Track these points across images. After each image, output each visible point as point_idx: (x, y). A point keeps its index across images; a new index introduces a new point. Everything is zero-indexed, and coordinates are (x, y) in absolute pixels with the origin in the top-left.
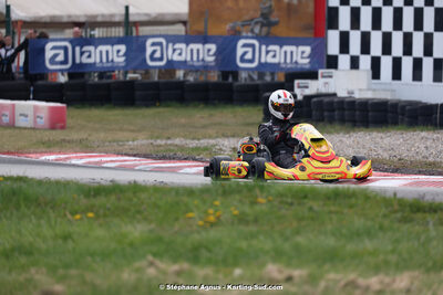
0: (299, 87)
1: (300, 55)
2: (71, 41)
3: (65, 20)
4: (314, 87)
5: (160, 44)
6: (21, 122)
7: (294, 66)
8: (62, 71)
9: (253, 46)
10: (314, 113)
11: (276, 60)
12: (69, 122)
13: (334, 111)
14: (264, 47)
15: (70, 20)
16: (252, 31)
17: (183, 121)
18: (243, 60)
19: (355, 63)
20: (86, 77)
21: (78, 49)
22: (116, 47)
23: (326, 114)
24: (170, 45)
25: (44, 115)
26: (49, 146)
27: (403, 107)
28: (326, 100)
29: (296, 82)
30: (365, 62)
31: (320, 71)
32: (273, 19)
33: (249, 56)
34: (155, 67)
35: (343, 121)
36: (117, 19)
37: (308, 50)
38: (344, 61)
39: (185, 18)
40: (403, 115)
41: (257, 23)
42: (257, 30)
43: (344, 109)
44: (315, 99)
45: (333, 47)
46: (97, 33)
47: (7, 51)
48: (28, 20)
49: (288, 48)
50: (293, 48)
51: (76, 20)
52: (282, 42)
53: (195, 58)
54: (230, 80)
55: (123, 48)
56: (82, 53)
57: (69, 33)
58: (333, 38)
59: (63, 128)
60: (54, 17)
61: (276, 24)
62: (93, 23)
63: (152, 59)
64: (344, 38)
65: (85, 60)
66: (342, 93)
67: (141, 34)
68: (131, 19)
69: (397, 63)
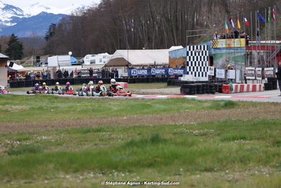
1: (181, 72)
4: (182, 79)
5: (154, 70)
9: (172, 70)
11: (176, 73)
14: (174, 70)
18: (170, 73)
19: (192, 73)
21: (138, 71)
22: (145, 71)
24: (156, 70)
29: (179, 77)
30: (194, 73)
31: (184, 75)
36: (153, 64)
37: (183, 70)
38: (190, 73)
45: (188, 70)
50: (180, 70)
53: (161, 73)
55: (147, 71)
58: (188, 67)
63: (153, 73)
64: (190, 68)
65: (139, 73)
69: (202, 73)
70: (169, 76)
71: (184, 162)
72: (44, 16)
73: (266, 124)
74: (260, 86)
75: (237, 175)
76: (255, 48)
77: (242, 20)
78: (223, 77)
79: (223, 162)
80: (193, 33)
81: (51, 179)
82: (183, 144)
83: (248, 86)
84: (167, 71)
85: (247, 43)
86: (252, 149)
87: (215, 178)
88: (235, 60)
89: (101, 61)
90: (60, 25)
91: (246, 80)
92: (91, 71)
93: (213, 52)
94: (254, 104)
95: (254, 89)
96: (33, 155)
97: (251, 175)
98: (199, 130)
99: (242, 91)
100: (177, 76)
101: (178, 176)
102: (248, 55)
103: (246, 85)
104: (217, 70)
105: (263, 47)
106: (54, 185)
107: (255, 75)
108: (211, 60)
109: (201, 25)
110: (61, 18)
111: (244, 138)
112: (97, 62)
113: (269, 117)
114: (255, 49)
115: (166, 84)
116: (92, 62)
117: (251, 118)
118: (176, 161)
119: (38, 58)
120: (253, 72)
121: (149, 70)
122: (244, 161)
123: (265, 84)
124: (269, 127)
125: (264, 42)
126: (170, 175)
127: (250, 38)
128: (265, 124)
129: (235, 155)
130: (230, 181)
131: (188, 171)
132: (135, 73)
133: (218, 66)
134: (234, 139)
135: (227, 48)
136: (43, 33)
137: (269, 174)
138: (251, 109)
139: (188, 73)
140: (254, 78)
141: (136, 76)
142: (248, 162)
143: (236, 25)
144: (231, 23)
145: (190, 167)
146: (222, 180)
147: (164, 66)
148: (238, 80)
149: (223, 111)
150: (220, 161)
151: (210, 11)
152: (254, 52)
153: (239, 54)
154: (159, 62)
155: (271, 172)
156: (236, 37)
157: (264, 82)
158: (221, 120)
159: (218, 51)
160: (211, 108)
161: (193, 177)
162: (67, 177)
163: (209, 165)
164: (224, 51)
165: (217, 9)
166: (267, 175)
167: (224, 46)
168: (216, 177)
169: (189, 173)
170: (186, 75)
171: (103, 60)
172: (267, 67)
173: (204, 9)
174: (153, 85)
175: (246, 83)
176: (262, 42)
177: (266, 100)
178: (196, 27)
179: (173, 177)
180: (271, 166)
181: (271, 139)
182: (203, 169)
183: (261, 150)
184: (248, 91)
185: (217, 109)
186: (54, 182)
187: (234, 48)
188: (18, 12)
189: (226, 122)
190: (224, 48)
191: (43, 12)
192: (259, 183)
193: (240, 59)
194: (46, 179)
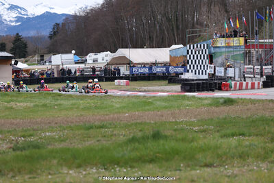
1: (181, 70)
5: (155, 68)
6: (121, 84)
9: (172, 68)
11: (177, 71)
14: (174, 68)
18: (171, 71)
19: (192, 71)
21: (139, 69)
24: (157, 68)
25: (125, 83)
29: (179, 75)
30: (194, 71)
31: (183, 73)
36: (153, 63)
38: (190, 71)
45: (188, 68)
55: (148, 69)
58: (188, 66)
59: (129, 85)
63: (154, 71)
64: (190, 66)
69: (202, 71)
70: (169, 73)
71: (185, 158)
72: (47, 16)
73: (265, 121)
74: (259, 83)
75: (236, 170)
76: (253, 46)
77: (240, 20)
78: (222, 74)
79: (222, 158)
80: (193, 32)
81: (55, 174)
82: (183, 140)
83: (247, 84)
84: (167, 70)
85: (246, 41)
86: (250, 145)
87: (215, 174)
88: (234, 58)
89: (103, 60)
90: (64, 25)
91: (245, 78)
92: (94, 70)
93: (213, 50)
94: (253, 102)
95: (253, 87)
96: (37, 150)
97: (250, 170)
98: (199, 126)
99: (241, 88)
100: (177, 74)
101: (178, 172)
102: (247, 53)
103: (244, 83)
104: (217, 68)
105: (261, 46)
106: (58, 180)
107: (254, 73)
108: (211, 58)
109: (201, 24)
110: (64, 18)
111: (243, 135)
112: (100, 61)
113: (267, 114)
114: (254, 48)
115: (167, 82)
116: (95, 61)
117: (249, 115)
118: (177, 156)
119: (42, 56)
120: (252, 70)
121: (150, 68)
122: (243, 156)
123: (263, 82)
124: (267, 124)
125: (263, 41)
126: (170, 171)
127: (249, 37)
128: (263, 121)
129: (234, 151)
130: (229, 176)
131: (188, 166)
132: (136, 71)
133: (217, 65)
134: (233, 135)
135: (226, 47)
136: (46, 32)
137: (267, 169)
138: (250, 106)
139: (188, 71)
140: (252, 76)
141: (137, 74)
142: (247, 157)
143: (235, 24)
144: (230, 23)
145: (190, 163)
146: (222, 176)
147: (165, 65)
148: (237, 78)
149: (223, 108)
150: (219, 156)
151: (210, 11)
152: (253, 51)
153: (238, 53)
154: (160, 60)
155: (269, 167)
156: (235, 36)
157: (262, 80)
158: (221, 117)
159: (217, 50)
160: (210, 105)
161: (193, 172)
162: (71, 172)
163: (209, 160)
164: (224, 50)
165: (217, 9)
166: (266, 171)
167: (223, 45)
168: (216, 172)
169: (189, 169)
170: (187, 74)
171: (105, 58)
172: (266, 65)
173: (204, 9)
174: (154, 82)
175: (245, 81)
176: (260, 41)
177: (264, 98)
178: (196, 26)
179: (173, 172)
180: (269, 162)
181: (269, 135)
182: (202, 164)
183: (260, 145)
184: (247, 88)
185: (217, 106)
186: (58, 177)
187: (233, 47)
188: (23, 12)
189: (225, 119)
190: (223, 47)
191: (47, 12)
192: (257, 178)
193: (239, 57)
194: (50, 174)
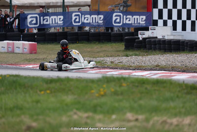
0: (140, 34)
1: (141, 20)
2: (39, 14)
3: (36, 5)
5: (78, 15)
6: (17, 51)
7: (138, 25)
8: (35, 28)
9: (120, 16)
10: (147, 46)
11: (130, 22)
12: (38, 50)
13: (156, 45)
14: (125, 16)
15: (38, 5)
16: (119, 9)
17: (89, 50)
18: (115, 22)
20: (46, 30)
21: (42, 18)
22: (59, 17)
23: (152, 46)
24: (83, 16)
25: (27, 47)
26: (29, 61)
27: (187, 43)
28: (153, 40)
29: (139, 32)
31: (150, 27)
32: (129, 4)
33: (118, 20)
34: (76, 26)
35: (160, 49)
36: (59, 4)
37: (144, 17)
39: (90, 4)
40: (187, 46)
41: (121, 6)
42: (121, 9)
43: (161, 44)
44: (147, 40)
45: (156, 16)
46: (50, 10)
47: (10, 19)
48: (19, 5)
49: (136, 17)
50: (138, 17)
51: (41, 5)
52: (133, 14)
53: (94, 22)
54: (110, 31)
55: (62, 17)
56: (44, 20)
57: (38, 11)
59: (35, 53)
60: (31, 3)
61: (130, 6)
62: (48, 6)
63: (75, 22)
64: (161, 12)
65: (45, 23)
66: (160, 37)
67: (70, 11)
68: (66, 4)
69: (184, 23)
132: (35, 21)
